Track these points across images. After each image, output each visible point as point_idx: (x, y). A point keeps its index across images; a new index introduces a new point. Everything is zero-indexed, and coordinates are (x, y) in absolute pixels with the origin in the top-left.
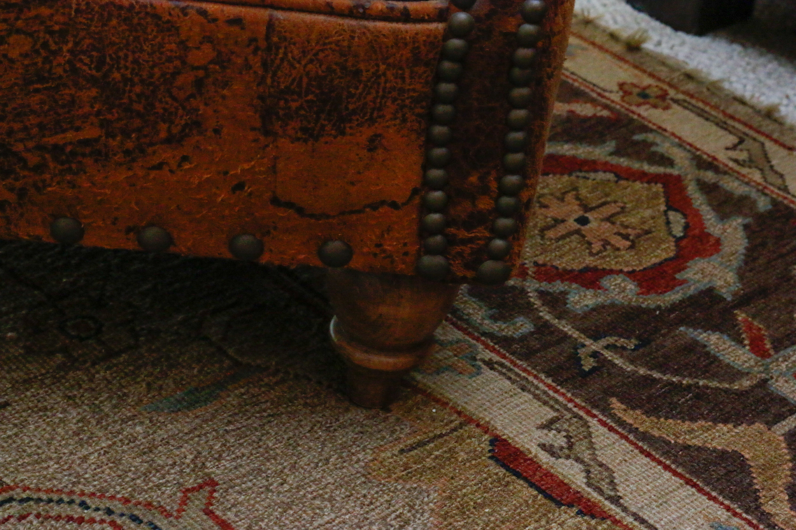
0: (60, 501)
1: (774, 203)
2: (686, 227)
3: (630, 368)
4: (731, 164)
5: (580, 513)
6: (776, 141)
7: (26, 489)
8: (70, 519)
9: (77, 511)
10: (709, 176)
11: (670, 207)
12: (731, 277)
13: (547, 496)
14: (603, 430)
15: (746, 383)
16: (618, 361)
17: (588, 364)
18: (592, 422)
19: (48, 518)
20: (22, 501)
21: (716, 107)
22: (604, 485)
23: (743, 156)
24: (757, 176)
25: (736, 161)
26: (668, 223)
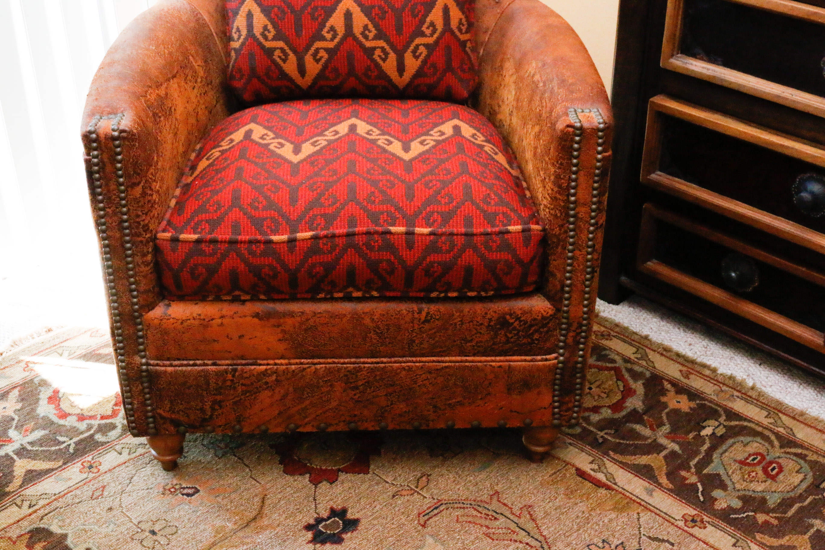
0: (456, 503)
1: (652, 373)
2: (624, 386)
3: (613, 440)
4: (636, 360)
5: (606, 489)
6: (649, 348)
7: (445, 500)
8: (461, 508)
9: (462, 505)
10: (629, 366)
11: (618, 379)
12: (640, 403)
13: (596, 485)
14: (608, 462)
15: (650, 441)
16: (609, 438)
17: (600, 440)
18: (605, 460)
19: (454, 508)
20: (445, 504)
21: (627, 337)
22: (612, 480)
23: (639, 356)
24: (644, 363)
25: (637, 358)
26: (618, 385)
